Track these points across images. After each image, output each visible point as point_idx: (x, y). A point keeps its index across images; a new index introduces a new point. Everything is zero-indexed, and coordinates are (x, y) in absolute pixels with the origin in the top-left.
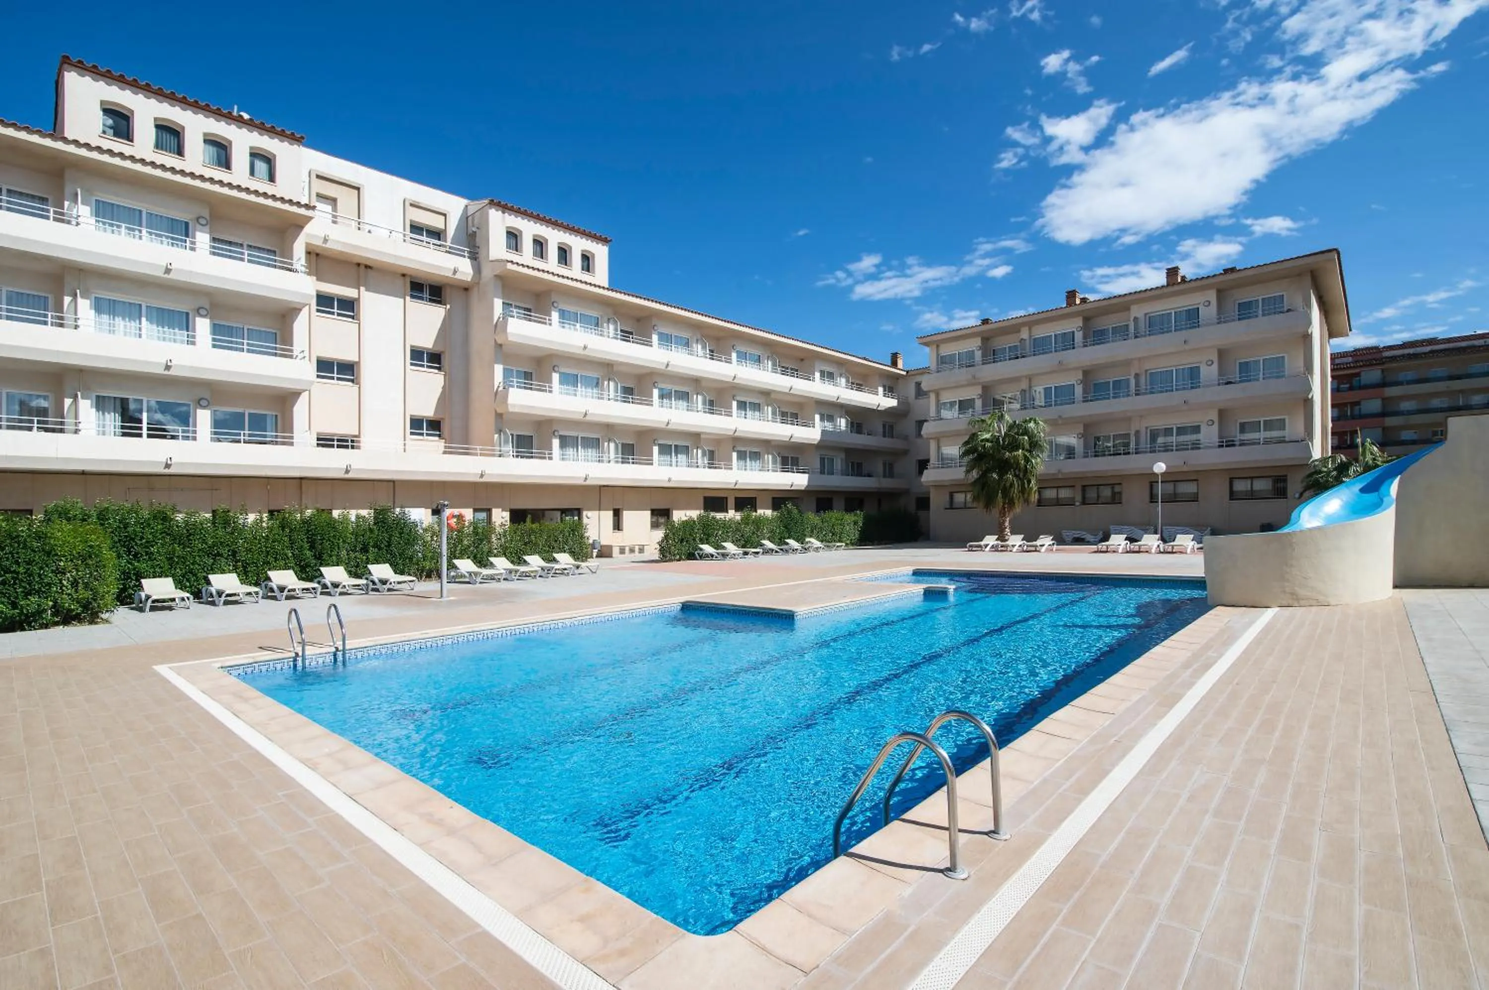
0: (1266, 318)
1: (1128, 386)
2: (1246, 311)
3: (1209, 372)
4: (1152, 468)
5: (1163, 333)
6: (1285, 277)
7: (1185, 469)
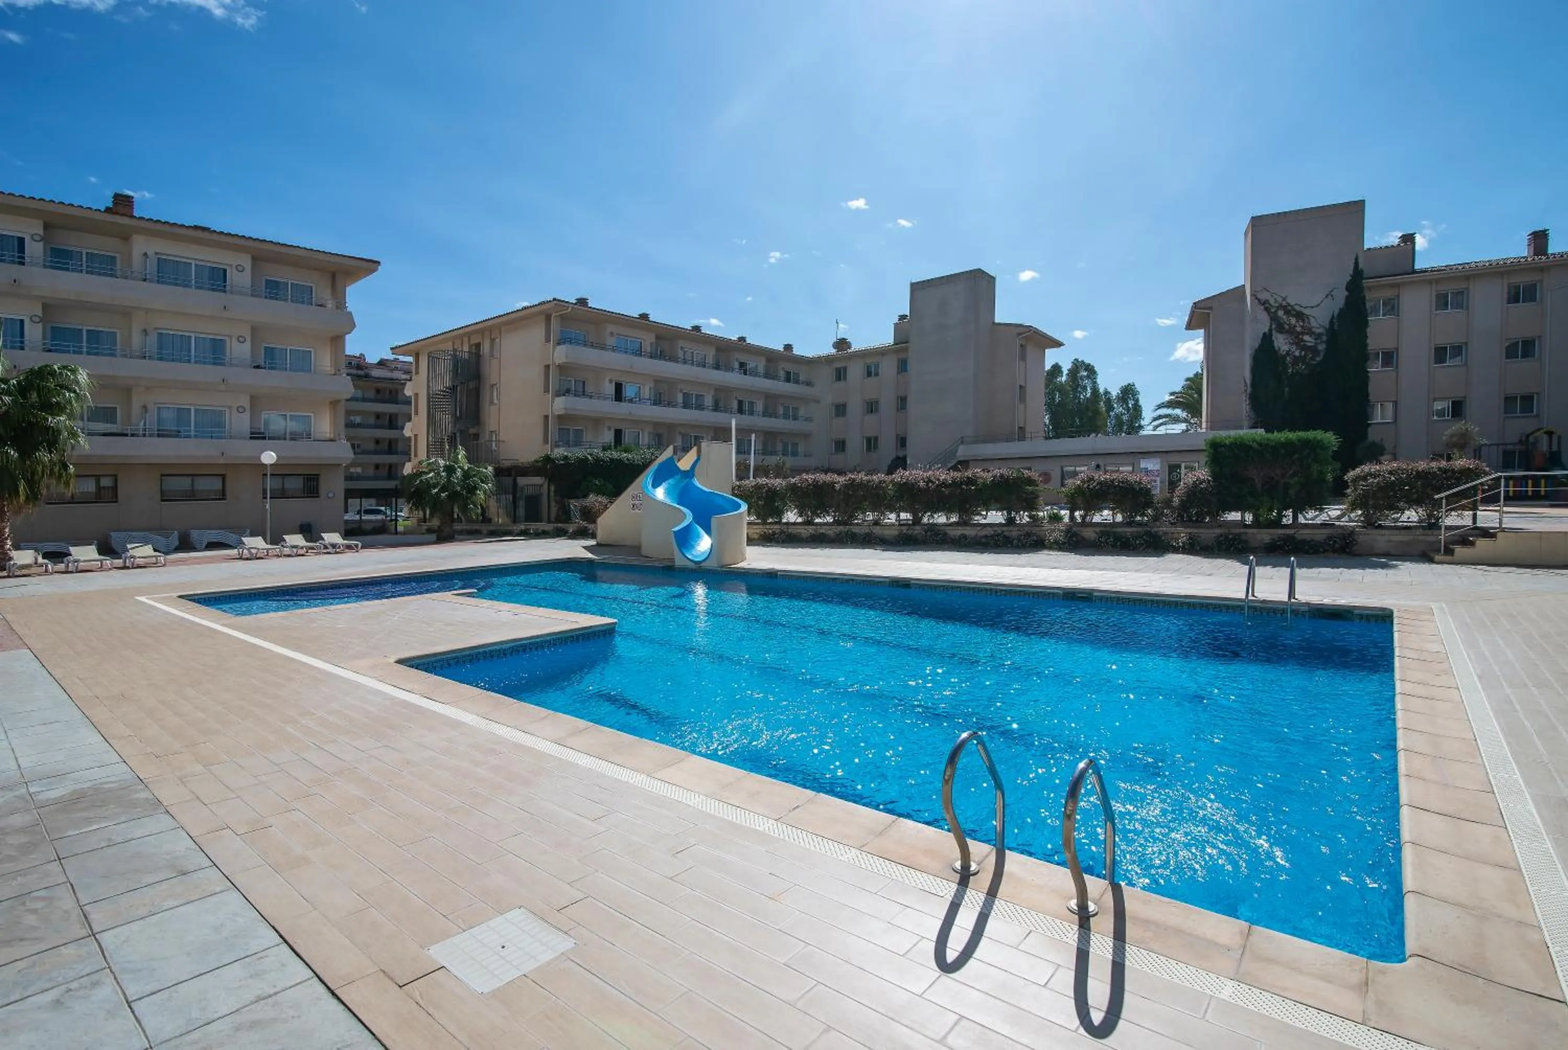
0: (294, 305)
1: (114, 343)
2: (274, 290)
3: (240, 350)
4: (259, 458)
5: (176, 285)
6: (316, 269)
7: (222, 461)
